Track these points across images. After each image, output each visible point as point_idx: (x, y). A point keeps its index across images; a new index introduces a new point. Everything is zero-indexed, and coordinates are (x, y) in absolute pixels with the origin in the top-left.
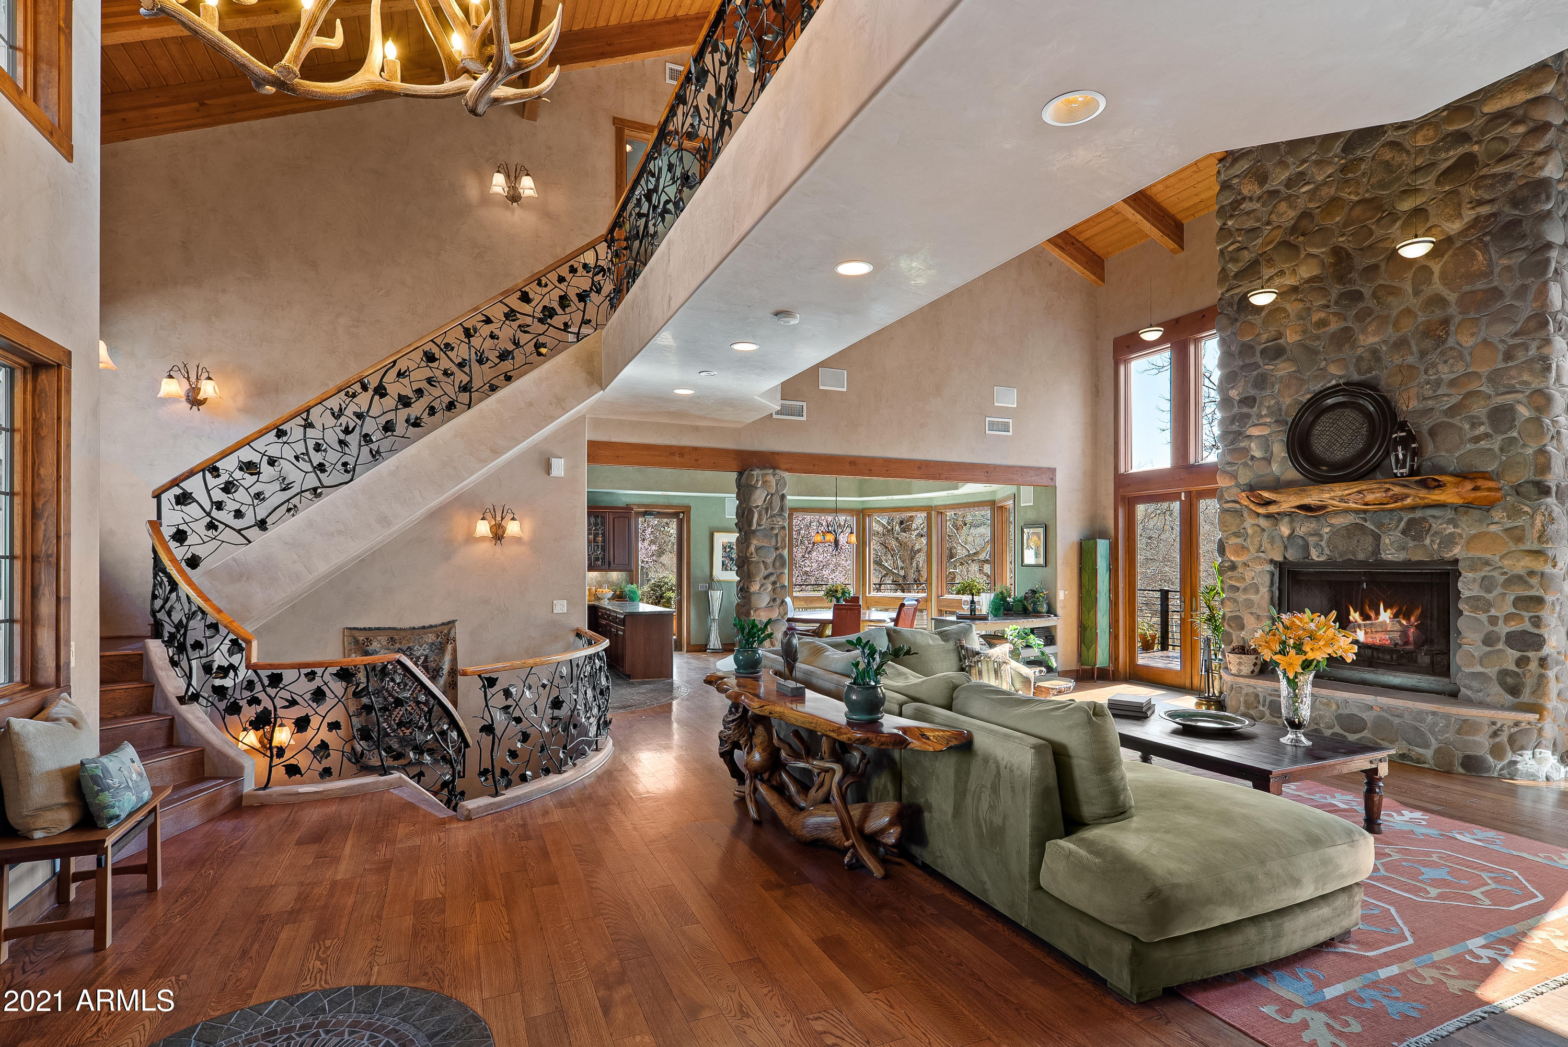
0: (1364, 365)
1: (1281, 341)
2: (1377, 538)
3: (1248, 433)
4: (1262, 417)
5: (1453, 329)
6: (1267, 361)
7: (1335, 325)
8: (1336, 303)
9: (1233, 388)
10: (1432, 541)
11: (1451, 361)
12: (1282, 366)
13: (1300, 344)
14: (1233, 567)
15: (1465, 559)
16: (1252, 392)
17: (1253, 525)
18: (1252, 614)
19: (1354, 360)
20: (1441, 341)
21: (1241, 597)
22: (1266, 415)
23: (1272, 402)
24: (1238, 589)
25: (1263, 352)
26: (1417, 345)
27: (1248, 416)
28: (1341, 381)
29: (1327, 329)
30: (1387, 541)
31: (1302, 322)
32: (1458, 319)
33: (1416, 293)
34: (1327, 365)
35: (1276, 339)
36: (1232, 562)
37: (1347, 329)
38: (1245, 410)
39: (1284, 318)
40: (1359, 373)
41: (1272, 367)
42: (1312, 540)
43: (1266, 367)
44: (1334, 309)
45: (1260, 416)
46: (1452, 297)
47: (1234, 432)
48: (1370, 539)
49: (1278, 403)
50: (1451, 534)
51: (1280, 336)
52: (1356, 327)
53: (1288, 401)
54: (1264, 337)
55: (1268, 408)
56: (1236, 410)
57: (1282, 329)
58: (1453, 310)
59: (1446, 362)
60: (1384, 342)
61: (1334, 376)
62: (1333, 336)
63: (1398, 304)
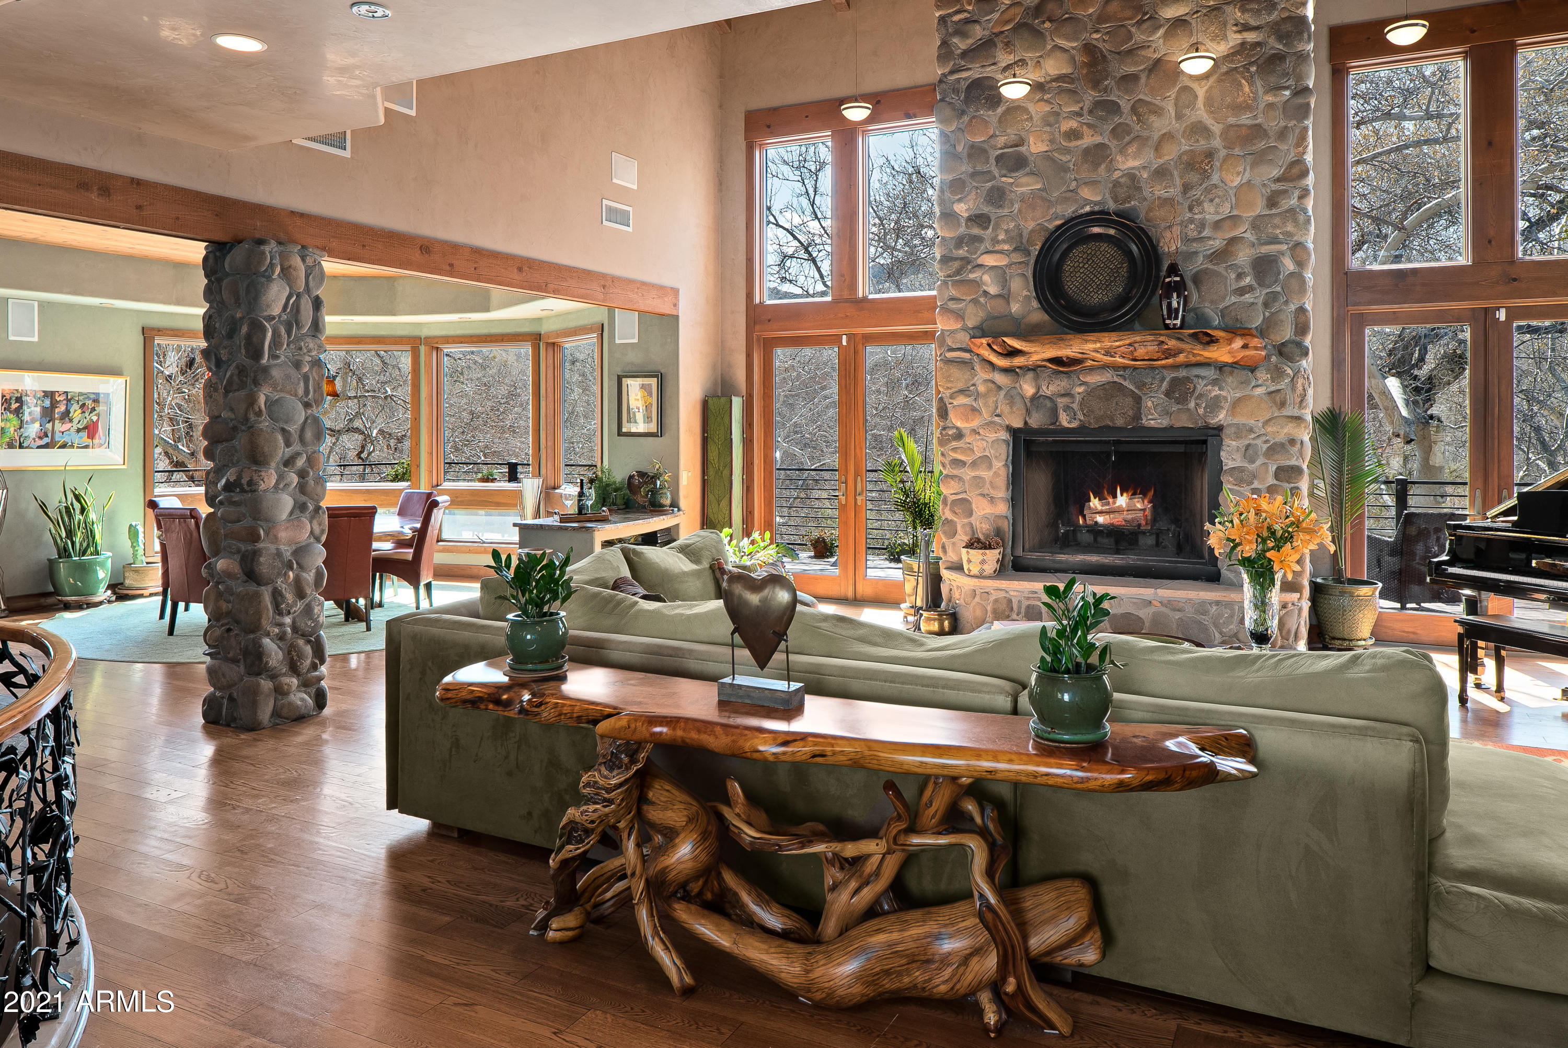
0: (1122, 193)
1: (1023, 149)
2: (1138, 400)
3: (980, 261)
4: (998, 242)
5: (1217, 164)
6: (1004, 172)
7: (1089, 139)
8: (1091, 112)
9: (960, 200)
10: (1197, 404)
11: (1217, 200)
12: (1024, 180)
13: (1047, 156)
14: (959, 435)
15: (1229, 425)
16: (986, 209)
17: (986, 381)
18: (983, 495)
19: (1111, 185)
20: (1206, 175)
21: (966, 474)
22: (1004, 241)
23: (1012, 225)
24: (964, 462)
25: (999, 159)
26: (1181, 178)
27: (978, 239)
28: (1097, 208)
29: (1079, 143)
30: (1150, 404)
31: (1048, 129)
32: (1223, 153)
33: (1179, 117)
34: (1078, 187)
35: (1017, 146)
36: (957, 428)
37: (1101, 147)
38: (976, 231)
39: (1027, 120)
40: (1115, 200)
41: (1011, 180)
42: (1061, 402)
43: (1004, 179)
44: (1087, 119)
45: (995, 241)
46: (1217, 128)
47: (962, 259)
48: (1129, 401)
49: (1018, 226)
50: (1217, 397)
51: (1021, 142)
52: (1113, 144)
53: (1031, 225)
54: (1001, 141)
55: (1007, 231)
56: (962, 230)
57: (1023, 134)
58: (1217, 143)
59: (1211, 201)
60: (1144, 168)
61: (1088, 202)
62: (1087, 152)
63: (1160, 125)
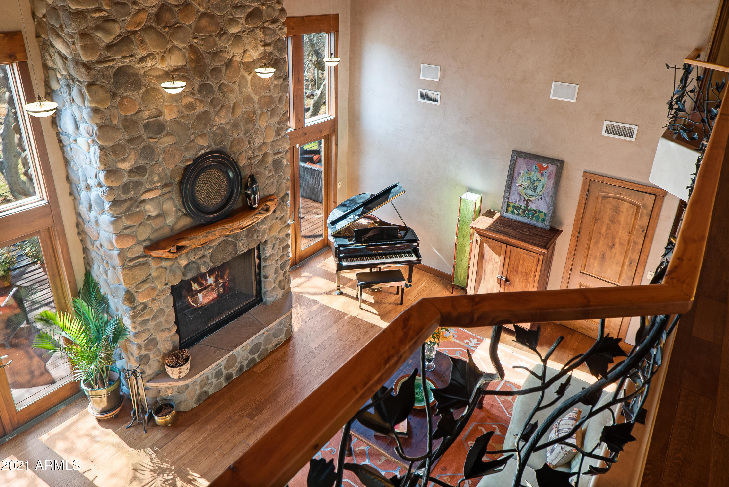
0: (218, 138)
1: (161, 118)
2: (235, 245)
3: (143, 198)
4: (154, 183)
5: (258, 117)
6: (150, 135)
7: (199, 109)
8: (199, 92)
9: (123, 160)
10: (257, 236)
11: (260, 137)
12: (165, 139)
13: (175, 121)
14: (145, 306)
15: (269, 239)
16: (142, 162)
17: (157, 269)
19: (212, 135)
20: (254, 123)
21: (151, 324)
22: (158, 181)
23: (161, 169)
24: (148, 320)
25: (146, 126)
26: (244, 126)
27: (138, 184)
28: (208, 150)
29: (195, 111)
30: (241, 244)
31: (175, 103)
32: (259, 112)
33: (240, 92)
34: (195, 138)
35: (158, 117)
36: (143, 303)
37: (206, 113)
38: (137, 178)
39: (161, 98)
40: (215, 144)
41: (156, 140)
42: (200, 262)
43: (151, 140)
44: (198, 96)
45: (152, 182)
46: (256, 98)
47: (130, 199)
48: (232, 246)
49: (164, 170)
50: (264, 229)
51: (160, 114)
52: (212, 111)
53: (171, 167)
54: (146, 114)
55: (159, 175)
56: (126, 179)
57: (160, 108)
58: (256, 106)
59: (258, 137)
60: (228, 123)
61: (202, 148)
62: (199, 117)
63: (233, 98)
